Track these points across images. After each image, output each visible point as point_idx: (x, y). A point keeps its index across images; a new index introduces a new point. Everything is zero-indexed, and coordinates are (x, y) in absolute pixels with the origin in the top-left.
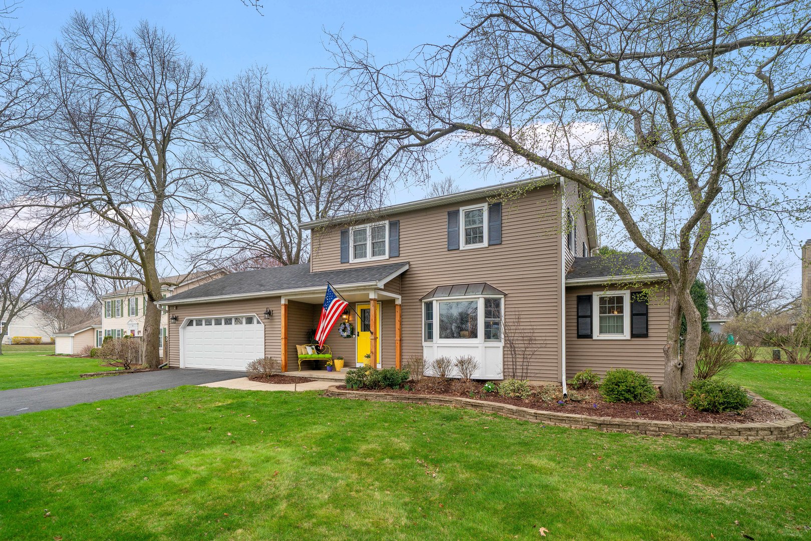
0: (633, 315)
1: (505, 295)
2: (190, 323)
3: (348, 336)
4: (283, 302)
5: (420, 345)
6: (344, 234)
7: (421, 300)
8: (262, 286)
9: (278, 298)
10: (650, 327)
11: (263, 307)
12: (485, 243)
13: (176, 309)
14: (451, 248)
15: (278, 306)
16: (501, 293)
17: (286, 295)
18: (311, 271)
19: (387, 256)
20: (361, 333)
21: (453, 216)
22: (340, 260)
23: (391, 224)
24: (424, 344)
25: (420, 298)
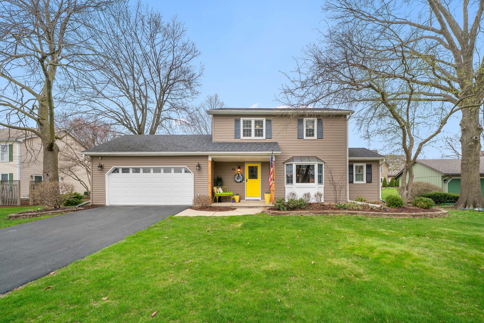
0: (367, 174)
1: (325, 163)
2: (116, 171)
3: (241, 182)
4: (210, 159)
5: (283, 186)
6: (237, 121)
7: (284, 163)
8: (186, 149)
9: (207, 156)
10: (372, 179)
11: (195, 162)
12: (315, 137)
13: (101, 159)
14: (299, 138)
15: (207, 161)
16: (323, 161)
17: (212, 155)
18: (213, 141)
19: (264, 137)
20: (248, 180)
21: (300, 121)
22: (234, 136)
23: (267, 120)
24: (286, 186)
25: (283, 161)
